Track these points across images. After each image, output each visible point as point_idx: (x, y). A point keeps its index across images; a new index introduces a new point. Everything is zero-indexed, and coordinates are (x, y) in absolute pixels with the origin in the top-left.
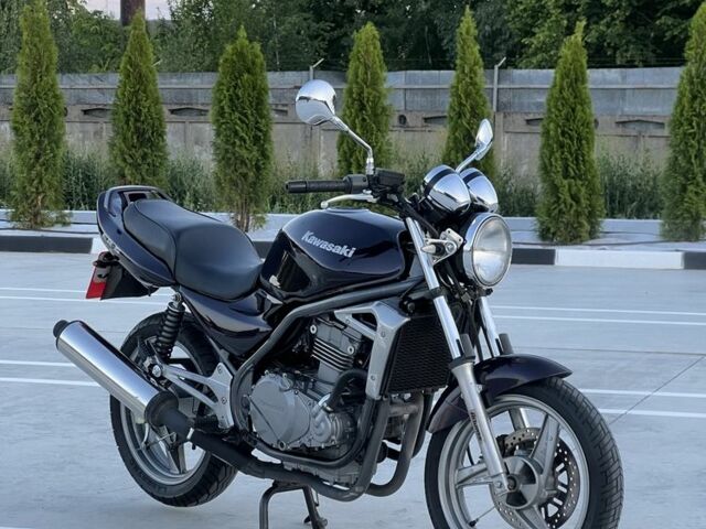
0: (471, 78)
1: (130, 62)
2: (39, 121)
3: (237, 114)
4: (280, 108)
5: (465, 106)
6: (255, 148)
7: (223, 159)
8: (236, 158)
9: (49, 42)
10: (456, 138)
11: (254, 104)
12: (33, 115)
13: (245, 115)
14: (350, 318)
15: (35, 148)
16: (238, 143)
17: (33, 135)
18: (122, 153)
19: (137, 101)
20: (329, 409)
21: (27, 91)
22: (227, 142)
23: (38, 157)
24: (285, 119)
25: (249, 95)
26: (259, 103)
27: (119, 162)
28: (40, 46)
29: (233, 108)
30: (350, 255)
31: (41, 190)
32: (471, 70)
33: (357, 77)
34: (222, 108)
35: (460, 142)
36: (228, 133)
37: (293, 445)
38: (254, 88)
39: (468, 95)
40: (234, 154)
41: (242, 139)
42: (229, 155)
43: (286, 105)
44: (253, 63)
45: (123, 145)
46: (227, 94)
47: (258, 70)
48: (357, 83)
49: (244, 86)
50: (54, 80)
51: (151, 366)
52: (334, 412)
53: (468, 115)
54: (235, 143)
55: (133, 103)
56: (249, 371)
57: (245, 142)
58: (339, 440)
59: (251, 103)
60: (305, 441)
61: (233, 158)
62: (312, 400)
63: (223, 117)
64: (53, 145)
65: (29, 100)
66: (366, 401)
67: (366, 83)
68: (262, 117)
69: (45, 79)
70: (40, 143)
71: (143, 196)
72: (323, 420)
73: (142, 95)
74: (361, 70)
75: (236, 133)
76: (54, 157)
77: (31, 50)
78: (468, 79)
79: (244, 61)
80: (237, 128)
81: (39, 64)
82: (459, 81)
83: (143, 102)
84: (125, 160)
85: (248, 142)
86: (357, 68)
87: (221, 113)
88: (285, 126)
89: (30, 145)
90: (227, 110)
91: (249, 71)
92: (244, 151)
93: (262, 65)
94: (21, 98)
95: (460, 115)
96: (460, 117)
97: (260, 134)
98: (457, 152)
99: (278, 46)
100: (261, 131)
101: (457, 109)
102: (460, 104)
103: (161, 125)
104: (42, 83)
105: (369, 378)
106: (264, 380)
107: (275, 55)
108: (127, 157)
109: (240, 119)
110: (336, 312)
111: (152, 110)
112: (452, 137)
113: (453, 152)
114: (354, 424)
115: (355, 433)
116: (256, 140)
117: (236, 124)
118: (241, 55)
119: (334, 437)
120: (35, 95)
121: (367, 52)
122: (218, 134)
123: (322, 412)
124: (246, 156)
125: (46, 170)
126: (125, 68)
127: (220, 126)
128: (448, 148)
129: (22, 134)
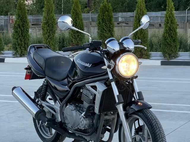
0: (171, 12)
1: (74, 9)
2: (49, 27)
3: (104, 24)
4: (126, 22)
5: (169, 20)
6: (110, 33)
7: (100, 36)
8: (104, 36)
9: (52, 4)
10: (166, 29)
11: (109, 20)
12: (47, 25)
13: (106, 24)
14: (90, 87)
15: (48, 34)
16: (104, 32)
17: (47, 30)
18: (72, 35)
19: (76, 20)
20: (84, 117)
21: (46, 18)
22: (101, 32)
23: (49, 36)
24: (128, 25)
25: (107, 18)
26: (110, 20)
27: (71, 37)
28: (49, 5)
29: (103, 22)
30: (90, 67)
31: (49, 46)
32: (171, 10)
33: (138, 12)
34: (100, 22)
35: (168, 31)
36: (102, 29)
37: (76, 128)
38: (109, 16)
39: (170, 17)
40: (103, 35)
41: (105, 30)
42: (102, 35)
43: (128, 22)
44: (109, 9)
45: (72, 33)
46: (101, 18)
47: (110, 11)
48: (138, 14)
49: (106, 16)
50: (53, 15)
51: (38, 101)
52: (86, 118)
53: (170, 23)
54: (103, 32)
55: (75, 21)
56: (64, 104)
57: (106, 32)
58: (88, 127)
59: (108, 20)
60: (79, 127)
61: (103, 36)
62: (80, 114)
63: (100, 24)
64: (53, 33)
65: (46, 21)
66: (96, 115)
67: (140, 14)
68: (111, 24)
69: (51, 14)
70: (49, 32)
71: (41, 47)
72: (83, 120)
73: (77, 19)
74: (139, 10)
75: (104, 29)
76: (53, 36)
77: (47, 7)
78: (170, 13)
79: (106, 8)
80: (104, 27)
81: (49, 11)
82: (167, 13)
83: (78, 21)
84: (72, 37)
85: (107, 31)
86: (138, 10)
87: (100, 23)
88: (128, 27)
89: (47, 33)
90: (101, 22)
91: (107, 11)
92: (106, 34)
93: (111, 9)
94: (44, 20)
95: (168, 23)
96: (167, 23)
97: (110, 29)
98: (167, 34)
99: (127, 5)
100: (111, 28)
101: (167, 21)
102: (168, 20)
103: (83, 27)
104: (50, 16)
105: (95, 107)
106: (68, 106)
107: (126, 8)
108: (73, 36)
109: (105, 25)
110: (86, 85)
111: (80, 23)
112: (165, 29)
113: (165, 34)
114: (93, 122)
115: (93, 125)
116: (110, 31)
117: (104, 26)
118: (105, 7)
119: (86, 126)
120: (48, 19)
121: (141, 5)
122: (99, 29)
123: (82, 118)
124: (107, 35)
125: (51, 40)
126: (73, 11)
127: (99, 27)
128: (164, 32)
129: (44, 30)
